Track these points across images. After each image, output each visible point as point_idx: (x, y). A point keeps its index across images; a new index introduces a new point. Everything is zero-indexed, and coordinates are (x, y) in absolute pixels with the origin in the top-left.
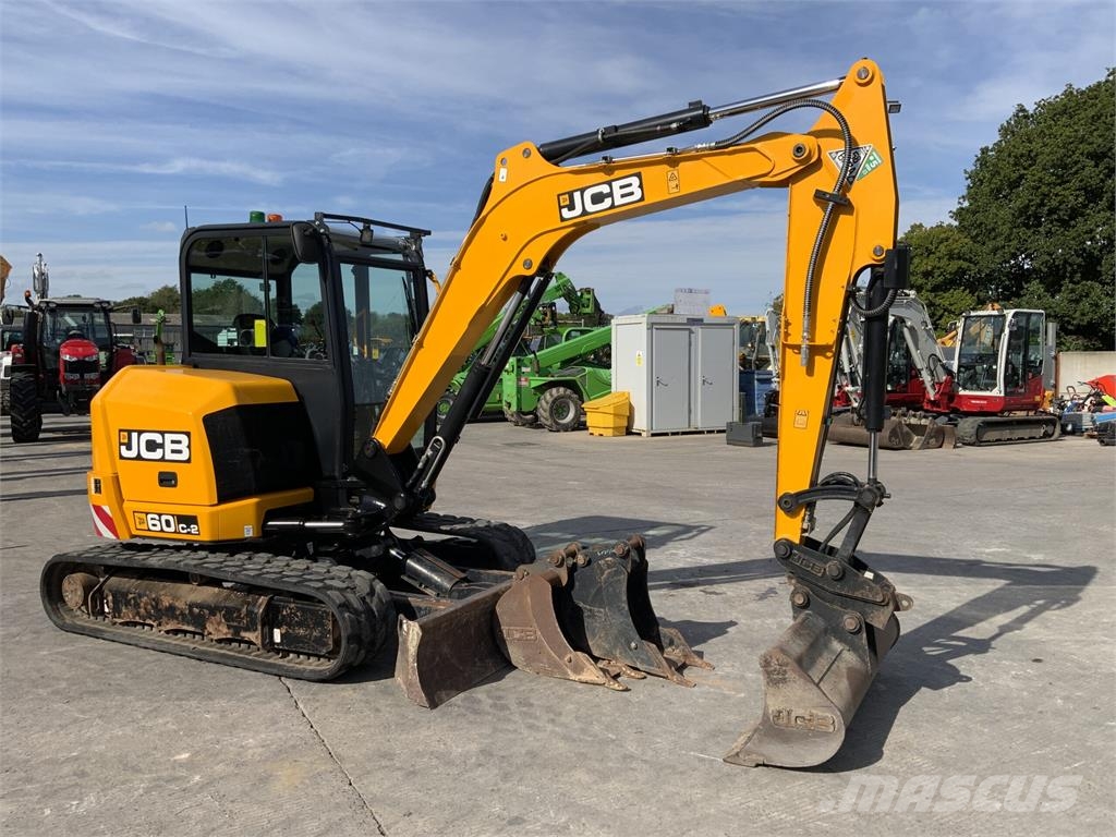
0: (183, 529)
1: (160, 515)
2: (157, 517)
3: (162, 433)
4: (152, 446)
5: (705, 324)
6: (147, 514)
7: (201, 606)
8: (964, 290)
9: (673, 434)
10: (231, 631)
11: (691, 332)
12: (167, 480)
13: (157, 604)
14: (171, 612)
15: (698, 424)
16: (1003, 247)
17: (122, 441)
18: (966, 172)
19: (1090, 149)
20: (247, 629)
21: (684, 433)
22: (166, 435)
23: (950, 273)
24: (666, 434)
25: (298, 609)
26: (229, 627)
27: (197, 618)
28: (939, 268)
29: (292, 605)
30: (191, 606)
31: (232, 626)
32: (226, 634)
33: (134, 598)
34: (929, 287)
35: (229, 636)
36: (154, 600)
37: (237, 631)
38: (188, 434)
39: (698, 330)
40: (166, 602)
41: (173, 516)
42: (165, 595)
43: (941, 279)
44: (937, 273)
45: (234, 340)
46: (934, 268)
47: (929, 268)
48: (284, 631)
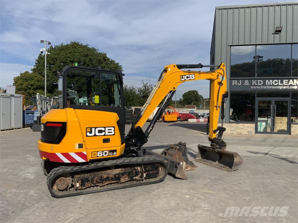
0: (111, 154)
1: (103, 151)
2: (102, 152)
3: (105, 128)
4: (100, 131)
5: (14, 96)
6: (98, 152)
7: (119, 174)
8: (41, 90)
9: (7, 130)
10: (130, 178)
11: (11, 99)
12: (106, 141)
13: (101, 178)
14: (107, 179)
15: (13, 127)
16: (50, 80)
17: (87, 131)
18: (36, 59)
19: (71, 60)
20: (135, 176)
21: (9, 130)
22: (106, 128)
23: (38, 85)
24: (4, 130)
25: (151, 167)
26: (128, 177)
27: (117, 178)
28: (35, 84)
29: (149, 167)
30: (115, 175)
31: (129, 177)
32: (128, 179)
33: (91, 179)
34: (32, 88)
35: (129, 180)
36: (100, 177)
37: (131, 178)
38: (114, 127)
39: (13, 98)
40: (105, 177)
41: (108, 151)
42: (104, 174)
43: (36, 87)
44: (35, 85)
45: (86, 101)
46: (34, 83)
47: (33, 84)
48: (146, 174)
